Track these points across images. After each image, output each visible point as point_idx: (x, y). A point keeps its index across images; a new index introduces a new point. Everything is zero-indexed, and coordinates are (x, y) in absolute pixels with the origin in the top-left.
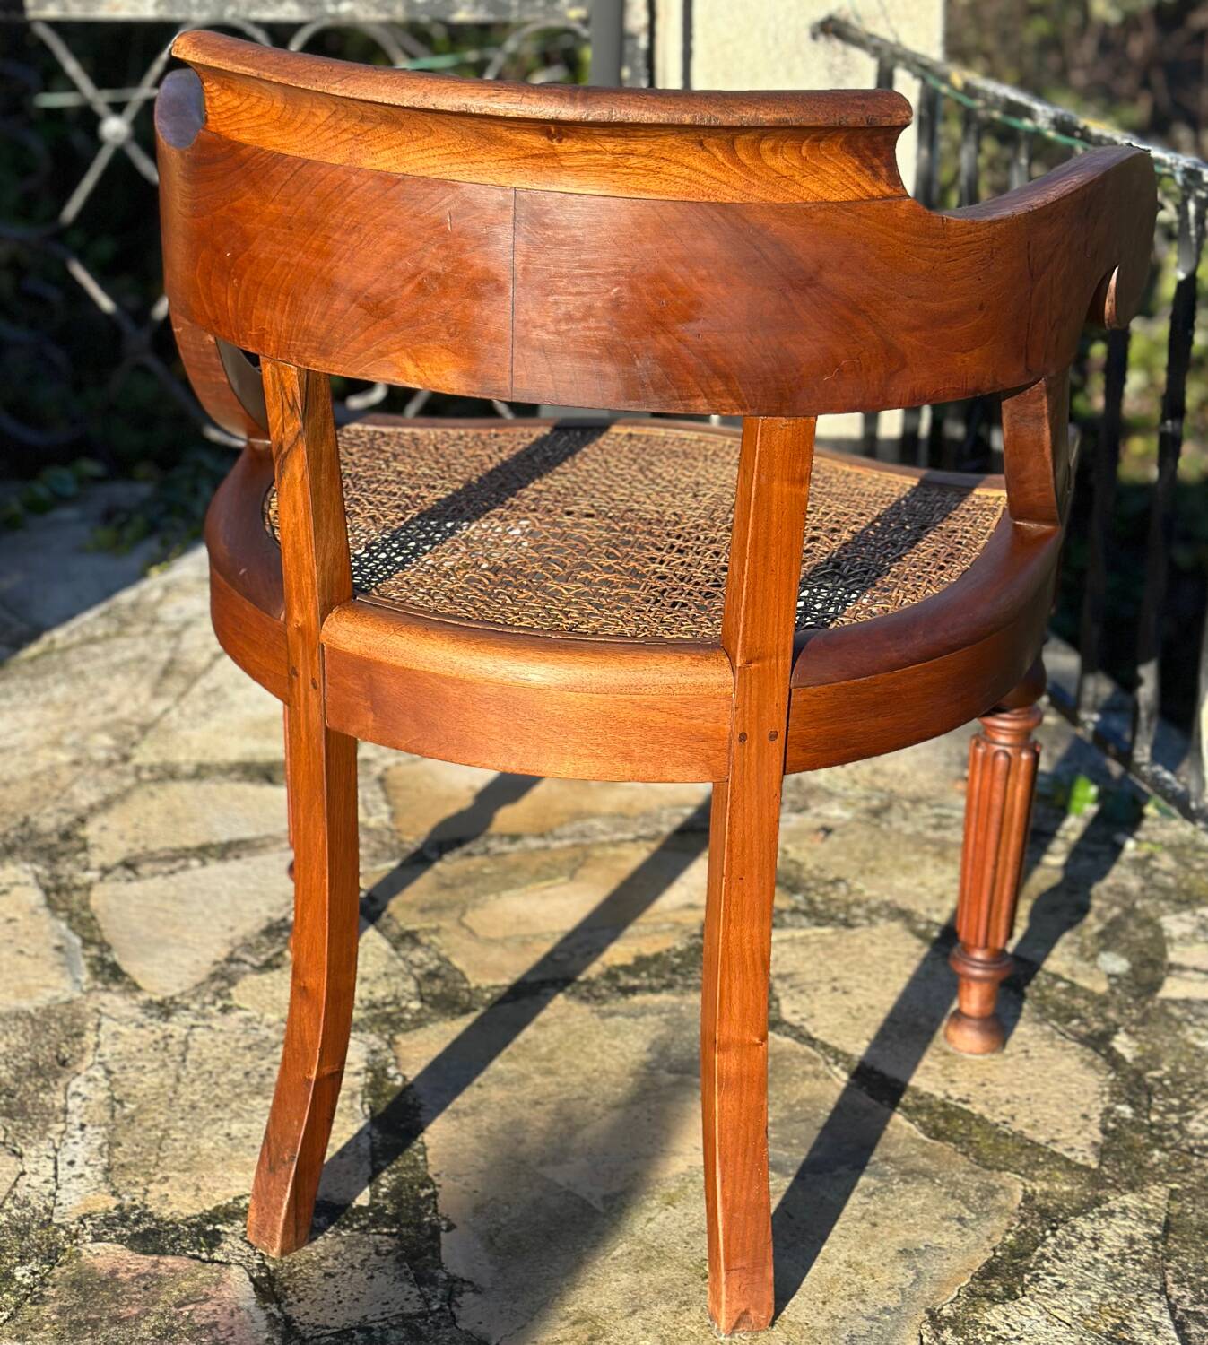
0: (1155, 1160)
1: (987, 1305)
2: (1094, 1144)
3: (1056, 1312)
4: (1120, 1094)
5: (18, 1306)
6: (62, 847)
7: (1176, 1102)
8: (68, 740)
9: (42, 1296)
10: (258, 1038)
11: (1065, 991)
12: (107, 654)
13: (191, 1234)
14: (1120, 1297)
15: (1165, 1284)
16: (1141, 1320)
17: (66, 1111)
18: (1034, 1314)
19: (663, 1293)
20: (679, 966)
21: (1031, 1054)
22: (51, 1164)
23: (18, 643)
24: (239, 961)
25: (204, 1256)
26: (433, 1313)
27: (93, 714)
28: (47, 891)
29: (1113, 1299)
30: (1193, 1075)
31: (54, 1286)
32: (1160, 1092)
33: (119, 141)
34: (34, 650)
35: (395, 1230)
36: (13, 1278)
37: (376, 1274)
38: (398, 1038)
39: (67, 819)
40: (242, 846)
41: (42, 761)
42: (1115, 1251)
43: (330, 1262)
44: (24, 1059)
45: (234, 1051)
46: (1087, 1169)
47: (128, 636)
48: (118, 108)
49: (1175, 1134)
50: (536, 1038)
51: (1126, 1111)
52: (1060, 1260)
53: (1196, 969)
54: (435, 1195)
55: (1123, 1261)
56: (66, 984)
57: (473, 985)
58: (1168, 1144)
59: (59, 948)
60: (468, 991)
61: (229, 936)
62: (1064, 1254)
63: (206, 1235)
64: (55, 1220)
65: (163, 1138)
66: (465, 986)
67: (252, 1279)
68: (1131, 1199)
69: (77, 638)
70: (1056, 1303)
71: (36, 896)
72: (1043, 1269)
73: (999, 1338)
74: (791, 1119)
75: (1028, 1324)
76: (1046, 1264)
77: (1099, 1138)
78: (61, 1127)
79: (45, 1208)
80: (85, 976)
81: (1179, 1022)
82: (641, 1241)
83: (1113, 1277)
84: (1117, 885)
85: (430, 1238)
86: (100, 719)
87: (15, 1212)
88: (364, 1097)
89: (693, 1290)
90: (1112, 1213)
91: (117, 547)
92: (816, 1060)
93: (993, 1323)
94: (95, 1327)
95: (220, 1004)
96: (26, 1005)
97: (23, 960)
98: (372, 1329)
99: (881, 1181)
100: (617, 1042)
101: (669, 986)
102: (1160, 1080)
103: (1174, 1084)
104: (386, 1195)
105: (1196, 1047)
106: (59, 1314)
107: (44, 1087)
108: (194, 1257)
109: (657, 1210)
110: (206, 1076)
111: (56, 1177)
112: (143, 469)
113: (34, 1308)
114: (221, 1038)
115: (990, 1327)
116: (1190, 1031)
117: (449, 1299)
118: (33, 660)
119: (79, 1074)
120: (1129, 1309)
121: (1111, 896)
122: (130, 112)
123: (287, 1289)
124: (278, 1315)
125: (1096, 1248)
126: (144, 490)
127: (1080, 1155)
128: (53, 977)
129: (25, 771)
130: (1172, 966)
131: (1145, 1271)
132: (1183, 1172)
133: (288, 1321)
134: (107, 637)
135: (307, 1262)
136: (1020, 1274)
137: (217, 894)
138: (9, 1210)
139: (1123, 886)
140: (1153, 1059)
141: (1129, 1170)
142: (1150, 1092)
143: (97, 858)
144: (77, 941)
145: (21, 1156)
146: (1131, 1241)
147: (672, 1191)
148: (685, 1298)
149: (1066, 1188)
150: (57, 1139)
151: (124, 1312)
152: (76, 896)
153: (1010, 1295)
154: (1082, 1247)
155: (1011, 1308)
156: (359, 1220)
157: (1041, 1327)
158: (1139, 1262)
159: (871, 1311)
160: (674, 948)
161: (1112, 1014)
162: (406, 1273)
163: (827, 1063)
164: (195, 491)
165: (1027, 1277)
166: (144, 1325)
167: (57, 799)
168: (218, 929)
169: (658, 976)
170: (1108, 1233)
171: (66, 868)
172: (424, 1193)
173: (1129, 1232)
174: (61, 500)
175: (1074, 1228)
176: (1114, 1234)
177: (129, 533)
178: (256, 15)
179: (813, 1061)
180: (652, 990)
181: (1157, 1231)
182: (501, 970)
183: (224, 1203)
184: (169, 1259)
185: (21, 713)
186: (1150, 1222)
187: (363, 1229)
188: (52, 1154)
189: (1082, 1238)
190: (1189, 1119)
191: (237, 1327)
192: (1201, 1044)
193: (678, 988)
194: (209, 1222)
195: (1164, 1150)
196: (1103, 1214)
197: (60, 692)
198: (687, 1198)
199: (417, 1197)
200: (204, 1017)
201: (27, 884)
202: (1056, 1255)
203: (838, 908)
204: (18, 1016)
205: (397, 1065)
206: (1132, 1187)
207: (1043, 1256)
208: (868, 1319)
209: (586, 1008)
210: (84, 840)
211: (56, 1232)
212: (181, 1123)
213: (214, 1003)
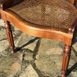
1: (72, 71)
18: (76, 73)
19: (49, 64)
25: (21, 52)
36: (9, 50)
54: (38, 51)
67: (23, 55)
73: (72, 74)
78: (17, 40)
104: (35, 51)
117: (35, 60)
119: (20, 36)
156: (32, 52)
162: (33, 57)
183: (24, 48)
191: (20, 58)
205: (40, 40)
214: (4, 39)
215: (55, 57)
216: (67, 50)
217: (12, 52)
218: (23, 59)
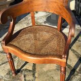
17: (15, 61)
46: (78, 72)
54: (36, 70)
67: (24, 75)
68: (80, 74)
77: (79, 69)
85: (35, 73)
117: (35, 78)
156: (31, 71)
191: (22, 79)
194: (22, 71)
196: (78, 76)
214: (3, 64)
215: (51, 73)
216: (63, 70)
217: (14, 75)
218: (25, 80)
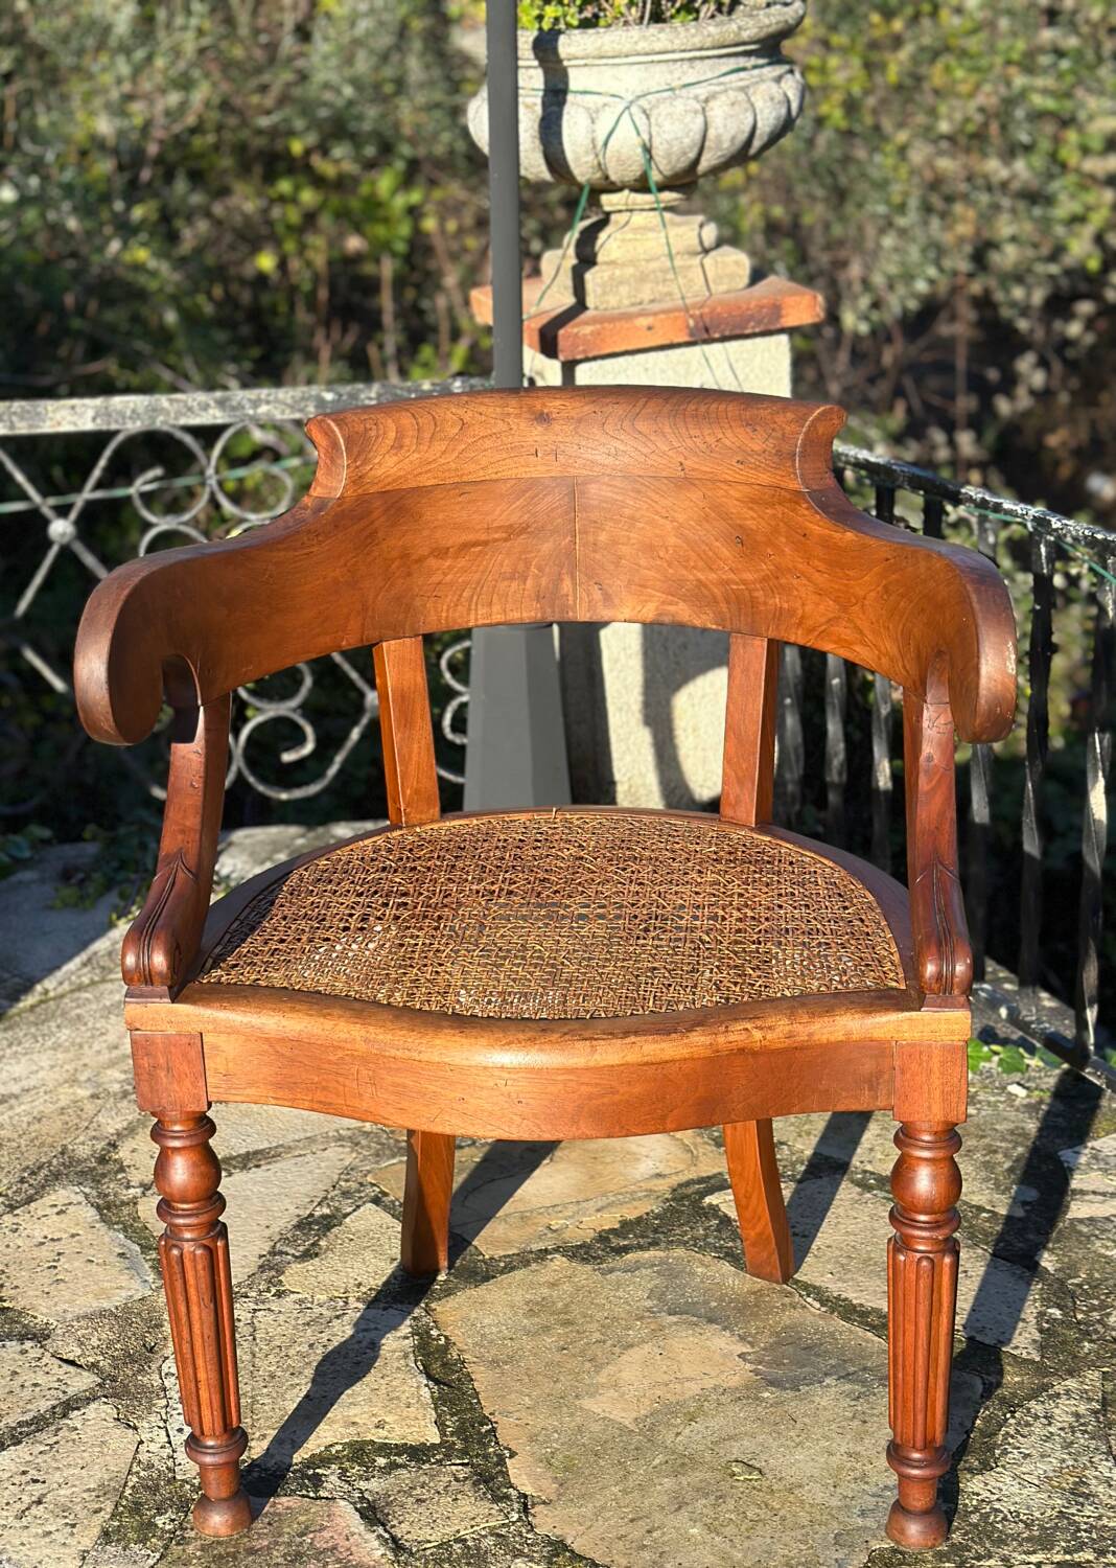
0: (1086, 1350)
1: (968, 1476)
2: (1034, 1341)
3: (1026, 1477)
4: (1049, 1300)
5: (166, 1547)
6: (101, 1169)
7: (1096, 1302)
8: (83, 1078)
9: (184, 1538)
10: (314, 1316)
11: (988, 1220)
12: (97, 999)
13: (295, 1479)
14: (1076, 1460)
15: (1110, 1447)
16: (1096, 1478)
17: (165, 1390)
18: (1008, 1480)
19: (701, 1491)
20: (659, 1226)
21: (969, 1274)
22: (163, 1432)
23: (15, 997)
24: (281, 1253)
25: (312, 1494)
26: (514, 1523)
27: (99, 1052)
28: (98, 1208)
29: (1070, 1463)
30: (1107, 1279)
31: (192, 1529)
32: (1081, 1295)
33: (65, 540)
34: (29, 1000)
35: (466, 1461)
36: (156, 1525)
37: (459, 1496)
38: (433, 1305)
39: (100, 1145)
40: (260, 1156)
41: (65, 1095)
42: (1066, 1425)
43: (418, 1490)
44: (116, 1349)
45: (295, 1327)
46: (1033, 1362)
47: (111, 981)
48: (63, 511)
49: (1099, 1327)
50: (551, 1296)
51: (1056, 1313)
52: (1022, 1436)
53: (1094, 1193)
54: (494, 1430)
55: (1073, 1432)
56: (136, 1284)
57: (487, 1257)
58: (1094, 1337)
59: (121, 1255)
60: (483, 1261)
61: (267, 1233)
62: (1025, 1431)
63: (309, 1478)
64: (178, 1477)
65: (253, 1404)
66: (481, 1257)
67: (356, 1509)
68: (1071, 1383)
69: (66, 986)
70: (1024, 1470)
71: (91, 1213)
72: (1009, 1444)
73: (983, 1501)
74: (779, 1343)
75: (1004, 1488)
76: (1011, 1441)
77: (1037, 1336)
78: (163, 1402)
79: (167, 1468)
80: (151, 1277)
81: (1088, 1238)
82: (674, 1453)
83: (1068, 1445)
84: (1017, 1128)
85: (497, 1464)
86: (105, 1057)
87: (142, 1474)
88: (415, 1356)
89: (724, 1486)
90: (1058, 1395)
91: (82, 902)
92: (790, 1293)
93: (976, 1490)
94: (235, 1558)
95: (273, 1290)
96: (106, 1305)
97: (93, 1267)
98: (466, 1540)
99: (863, 1386)
100: (620, 1293)
101: (655, 1244)
102: (1080, 1286)
103: (1091, 1287)
104: (452, 1434)
105: (1106, 1257)
106: (202, 1550)
107: (139, 1371)
108: (303, 1496)
109: (682, 1426)
110: (277, 1350)
111: (170, 1442)
112: (90, 830)
113: (180, 1548)
114: (282, 1318)
115: (974, 1494)
116: (1098, 1244)
117: (525, 1509)
118: (32, 1008)
119: (167, 1358)
120: (1085, 1468)
121: (1014, 1138)
122: (73, 515)
123: (388, 1514)
124: (387, 1536)
125: (1050, 1424)
126: (91, 849)
127: (1024, 1352)
128: (124, 1280)
129: (52, 1107)
130: (1074, 1192)
131: (1092, 1438)
132: (1110, 1357)
133: (394, 1539)
134: (93, 983)
135: (399, 1492)
136: (991, 1450)
137: (247, 1198)
138: (138, 1473)
139: (1023, 1129)
140: (1071, 1269)
141: (1066, 1361)
142: (1073, 1296)
143: (136, 1177)
144: (138, 1248)
145: (135, 1428)
146: (1077, 1415)
147: (692, 1409)
148: (719, 1493)
149: (1016, 1379)
150: (163, 1411)
151: (257, 1544)
152: (126, 1210)
153: (986, 1467)
154: (1037, 1424)
155: (989, 1476)
156: (434, 1455)
157: (1015, 1489)
158: (1086, 1431)
159: (875, 1489)
160: (652, 1211)
161: (1031, 1237)
162: (484, 1493)
163: (801, 1296)
164: (143, 846)
165: (997, 1452)
166: (275, 1553)
167: (87, 1128)
168: (255, 1228)
169: (642, 1237)
170: (1057, 1411)
171: (111, 1187)
172: (485, 1429)
173: (1074, 1409)
174: (20, 864)
175: (1029, 1410)
176: (1063, 1411)
177: (91, 889)
178: (183, 421)
179: (789, 1295)
180: (641, 1248)
181: (1096, 1406)
182: (509, 1242)
183: (318, 1451)
184: (284, 1500)
185: (35, 1057)
186: (1090, 1400)
187: (439, 1462)
188: (162, 1424)
189: (1036, 1417)
190: (1110, 1314)
191: (354, 1549)
192: (1109, 1253)
193: (663, 1245)
194: (309, 1468)
195: (1091, 1341)
196: (1050, 1397)
197: (65, 1034)
198: (706, 1414)
199: (479, 1432)
200: (263, 1302)
201: (80, 1203)
202: (1018, 1432)
203: (785, 1167)
204: (102, 1314)
205: (437, 1328)
206: (1071, 1373)
207: (1007, 1433)
208: (873, 1496)
209: (589, 1267)
210: (119, 1162)
211: (182, 1486)
212: (265, 1390)
213: (269, 1291)
